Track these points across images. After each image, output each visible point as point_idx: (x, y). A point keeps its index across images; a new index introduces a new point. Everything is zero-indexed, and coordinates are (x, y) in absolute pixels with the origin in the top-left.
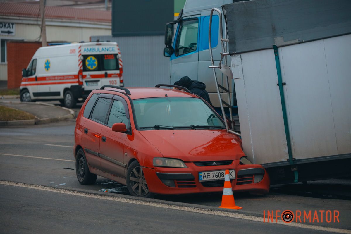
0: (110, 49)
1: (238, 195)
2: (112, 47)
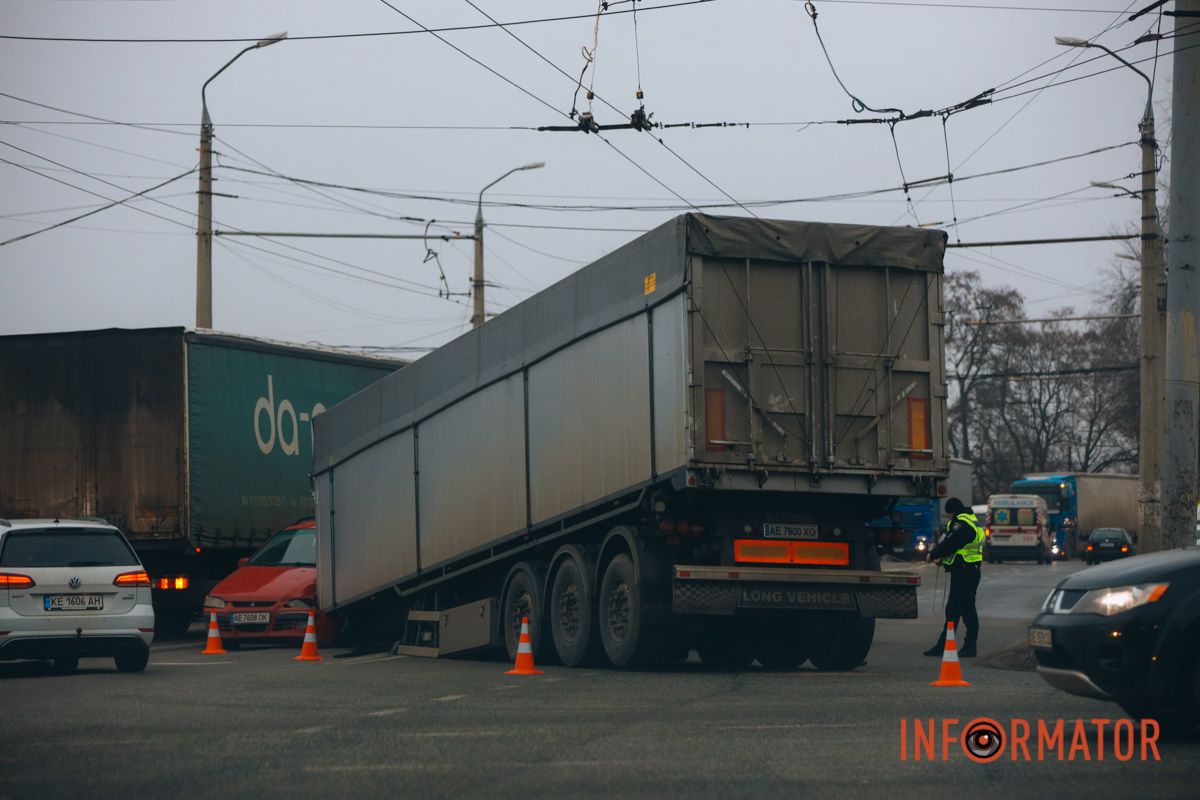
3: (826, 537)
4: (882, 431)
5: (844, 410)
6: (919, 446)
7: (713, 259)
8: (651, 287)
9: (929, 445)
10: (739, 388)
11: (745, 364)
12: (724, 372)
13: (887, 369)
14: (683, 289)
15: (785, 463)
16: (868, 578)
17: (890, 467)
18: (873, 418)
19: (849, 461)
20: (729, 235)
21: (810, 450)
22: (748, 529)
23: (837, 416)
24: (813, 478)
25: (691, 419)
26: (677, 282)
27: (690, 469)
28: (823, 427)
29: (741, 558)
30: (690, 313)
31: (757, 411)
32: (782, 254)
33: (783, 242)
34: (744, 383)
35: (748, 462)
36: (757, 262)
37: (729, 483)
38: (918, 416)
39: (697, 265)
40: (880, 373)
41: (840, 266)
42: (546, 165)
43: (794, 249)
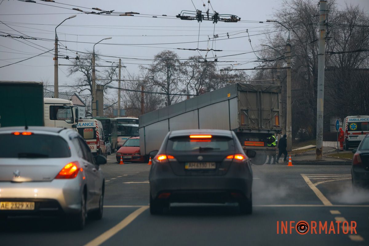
0: (90, 124)
1: (123, 162)
2: (91, 122)
3: (260, 141)
4: (271, 122)
5: (264, 118)
6: (277, 124)
7: (242, 91)
8: (229, 96)
9: (279, 124)
10: (246, 114)
11: (248, 110)
12: (244, 112)
13: (272, 111)
14: (237, 97)
15: (254, 128)
16: (268, 148)
17: (272, 128)
18: (269, 119)
19: (265, 127)
20: (245, 87)
21: (259, 125)
22: (247, 139)
23: (263, 119)
24: (259, 130)
25: (238, 120)
26: (236, 95)
27: (238, 129)
28: (261, 121)
29: (246, 145)
30: (238, 101)
31: (250, 118)
32: (253, 90)
33: (254, 88)
34: (247, 113)
35: (248, 127)
36: (249, 92)
37: (245, 131)
38: (277, 119)
39: (239, 92)
40: (270, 111)
41: (263, 92)
42: (112, 38)
43: (255, 89)
